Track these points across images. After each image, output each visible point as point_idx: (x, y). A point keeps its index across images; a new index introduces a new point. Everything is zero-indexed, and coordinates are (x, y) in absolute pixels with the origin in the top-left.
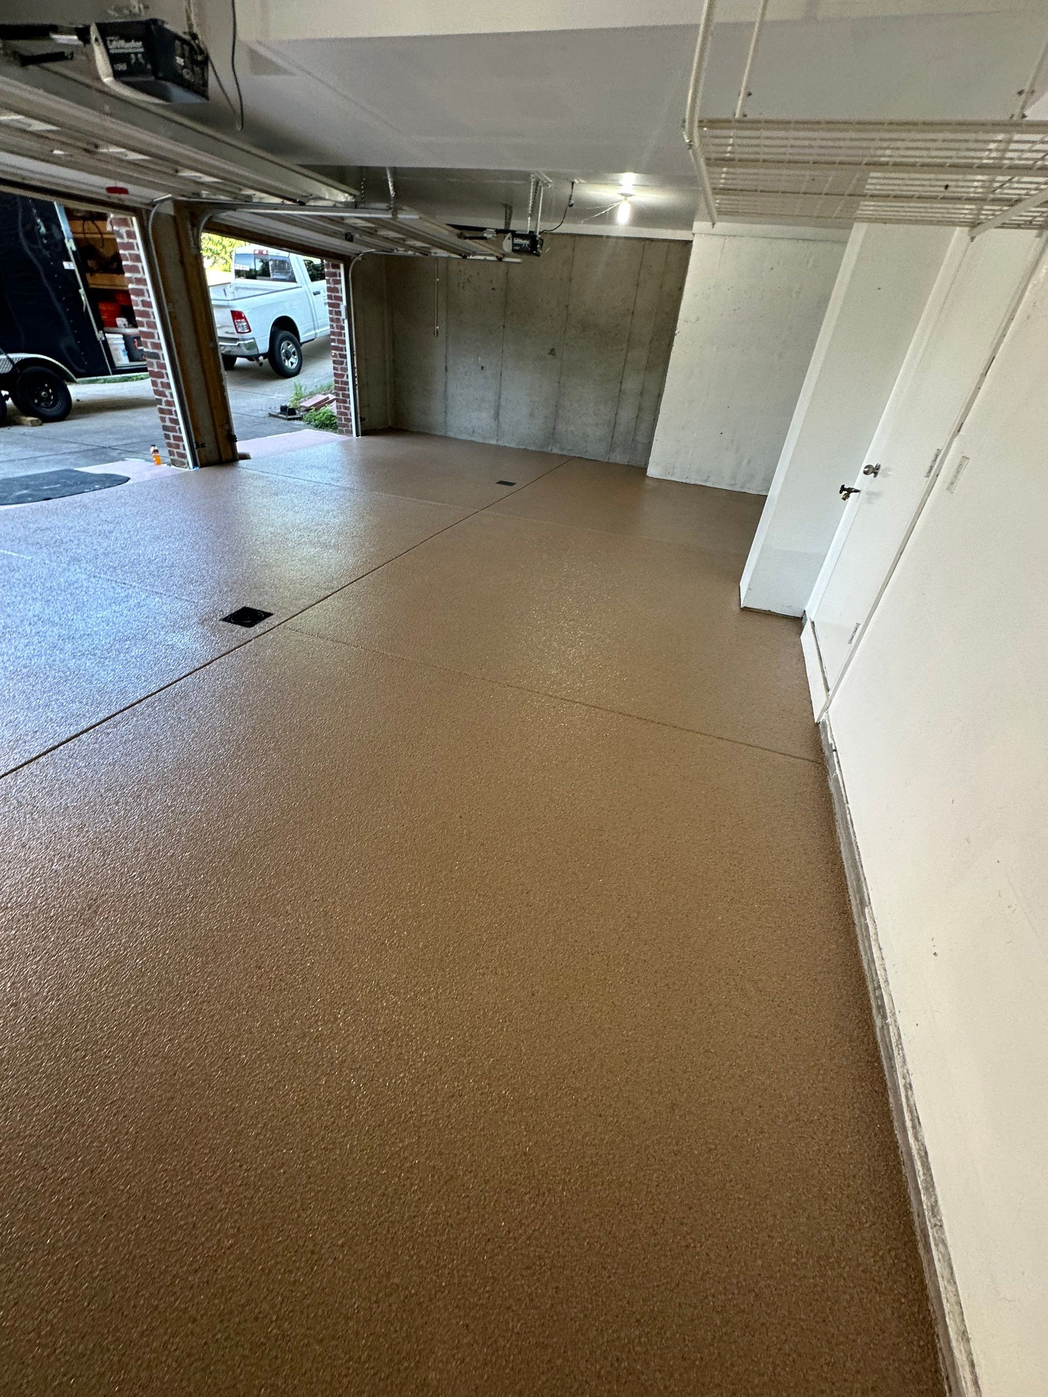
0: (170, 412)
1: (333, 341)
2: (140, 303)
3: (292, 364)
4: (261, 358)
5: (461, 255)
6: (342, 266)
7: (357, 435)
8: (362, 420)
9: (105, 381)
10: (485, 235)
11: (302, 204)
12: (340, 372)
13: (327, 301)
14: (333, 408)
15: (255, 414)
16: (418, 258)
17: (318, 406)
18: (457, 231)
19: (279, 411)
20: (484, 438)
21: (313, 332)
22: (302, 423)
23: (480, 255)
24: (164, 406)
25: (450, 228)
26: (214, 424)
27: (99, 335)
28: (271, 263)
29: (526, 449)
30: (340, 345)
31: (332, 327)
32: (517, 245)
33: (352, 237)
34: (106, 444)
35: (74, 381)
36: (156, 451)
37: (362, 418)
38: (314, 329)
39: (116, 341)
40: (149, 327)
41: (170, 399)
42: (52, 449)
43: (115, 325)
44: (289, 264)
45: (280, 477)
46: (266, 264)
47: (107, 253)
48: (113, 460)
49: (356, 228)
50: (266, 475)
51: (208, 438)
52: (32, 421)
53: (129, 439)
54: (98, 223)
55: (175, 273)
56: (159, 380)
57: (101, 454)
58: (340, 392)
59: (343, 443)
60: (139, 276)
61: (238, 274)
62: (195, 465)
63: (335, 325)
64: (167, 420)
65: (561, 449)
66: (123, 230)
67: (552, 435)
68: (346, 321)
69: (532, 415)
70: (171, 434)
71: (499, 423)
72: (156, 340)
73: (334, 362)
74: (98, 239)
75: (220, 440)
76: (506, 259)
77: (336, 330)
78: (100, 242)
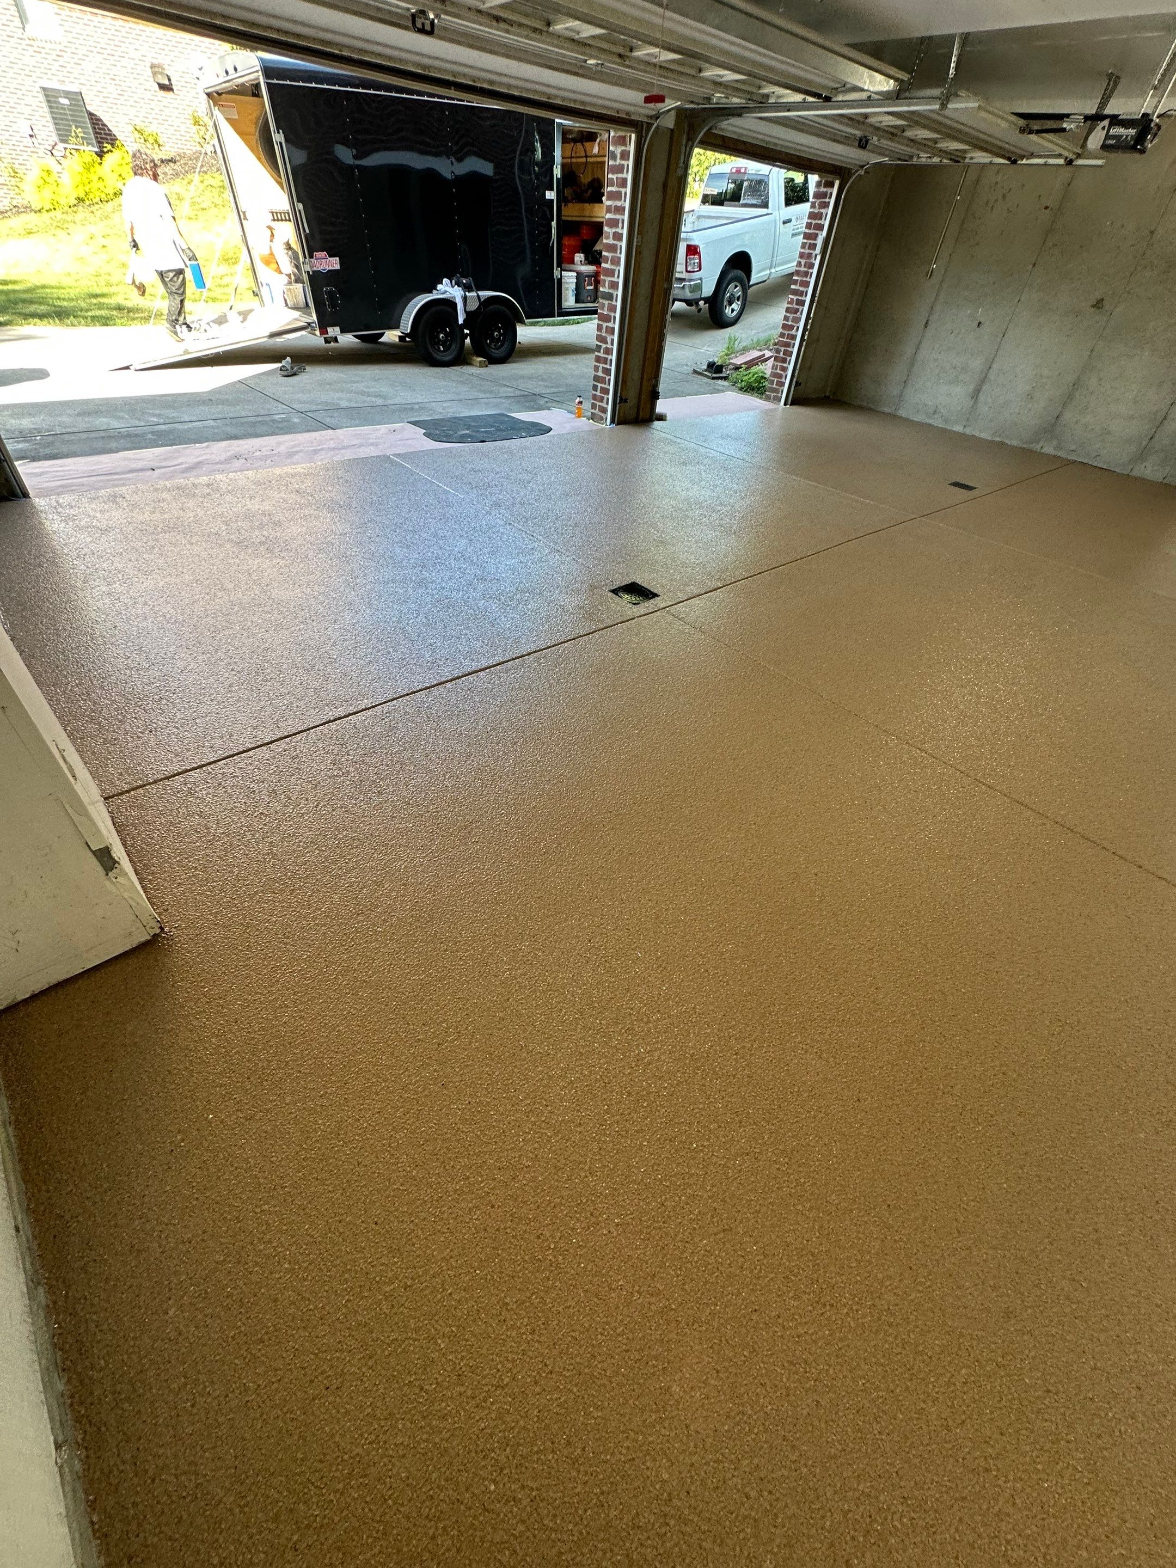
0: (605, 361)
1: (795, 282)
2: (611, 236)
3: (733, 310)
4: (701, 303)
5: (1009, 159)
6: (837, 183)
7: (785, 404)
9: (546, 324)
10: (1065, 125)
11: (827, 99)
12: (790, 323)
13: (804, 230)
14: (767, 369)
15: (679, 370)
16: (945, 166)
17: (751, 364)
18: (1022, 122)
19: (705, 367)
20: (946, 421)
21: (768, 272)
22: (726, 383)
23: (1040, 157)
24: (601, 354)
25: (1014, 118)
26: (642, 378)
27: (556, 273)
28: (745, 184)
29: (1002, 443)
30: (801, 289)
31: (799, 264)
32: (1114, 137)
33: (867, 142)
34: (537, 391)
35: (523, 323)
36: (580, 403)
37: (797, 383)
38: (771, 268)
39: (569, 279)
40: (612, 263)
41: (609, 346)
42: (491, 392)
43: (572, 262)
44: (767, 184)
45: (692, 445)
46: (739, 186)
47: (585, 179)
48: (540, 408)
49: (878, 129)
50: (679, 441)
51: (632, 394)
52: (480, 362)
53: (557, 387)
54: (587, 144)
55: (655, 197)
56: (605, 325)
57: (532, 401)
58: (783, 349)
59: (767, 413)
60: (619, 204)
61: (706, 199)
62: (612, 421)
63: (803, 262)
64: (600, 369)
65: (1058, 448)
66: (618, 150)
67: (1051, 428)
68: (819, 258)
69: (1030, 396)
70: (599, 385)
71: (976, 402)
72: (615, 279)
73: (788, 310)
74: (583, 163)
75: (643, 396)
76: (1080, 162)
77: (802, 269)
78: (583, 167)
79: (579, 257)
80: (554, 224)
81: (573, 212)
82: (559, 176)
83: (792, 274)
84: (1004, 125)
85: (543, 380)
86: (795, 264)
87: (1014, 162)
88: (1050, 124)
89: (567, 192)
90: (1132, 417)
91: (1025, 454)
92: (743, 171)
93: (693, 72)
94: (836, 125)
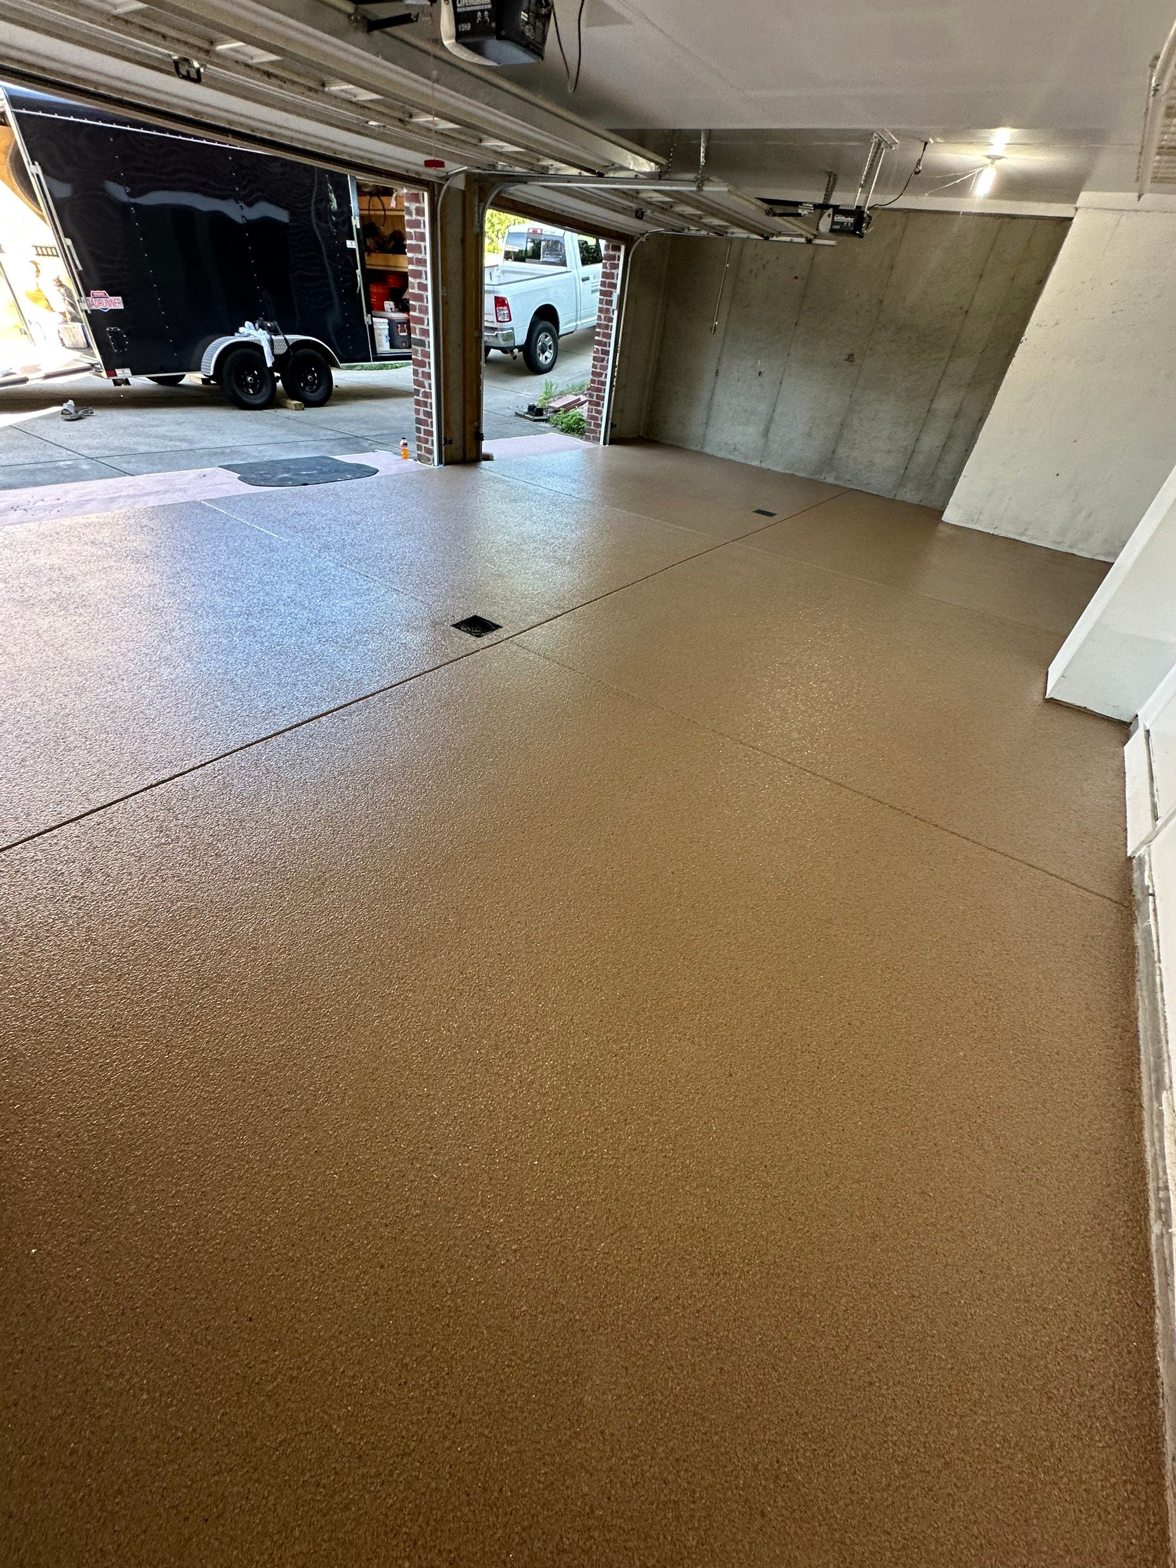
0: (425, 404)
1: (598, 334)
2: (416, 286)
3: (546, 358)
4: (516, 351)
5: (762, 236)
6: (623, 248)
7: (604, 444)
9: (363, 368)
10: (800, 211)
11: (600, 175)
12: (598, 371)
13: (599, 287)
14: (583, 411)
15: (503, 413)
16: (711, 239)
17: (568, 407)
18: (766, 206)
19: (526, 410)
20: (746, 457)
21: (574, 324)
22: (547, 425)
23: (786, 235)
24: (420, 398)
25: (759, 203)
26: (464, 420)
27: (367, 319)
28: (543, 244)
29: (793, 475)
30: (604, 340)
31: (599, 317)
32: (837, 223)
33: (642, 214)
34: (359, 433)
35: (337, 367)
36: (405, 444)
37: (612, 425)
38: (576, 320)
39: (381, 326)
40: (421, 312)
41: (427, 390)
42: (311, 435)
43: (383, 309)
44: (562, 245)
45: (520, 483)
46: (537, 245)
47: (386, 231)
48: (364, 450)
49: (650, 203)
50: (507, 479)
51: (456, 435)
52: (295, 405)
53: (380, 429)
54: (384, 199)
55: (454, 253)
56: (420, 370)
57: (355, 443)
58: (595, 394)
59: (589, 451)
60: (420, 256)
61: (508, 255)
62: (440, 462)
63: (603, 316)
64: (421, 412)
65: (837, 478)
66: (413, 206)
67: (829, 460)
68: (616, 313)
69: (809, 435)
70: (423, 427)
71: (767, 441)
72: (425, 327)
73: (595, 359)
74: (381, 216)
75: (468, 437)
76: (817, 241)
77: (603, 322)
78: (382, 220)
79: (389, 305)
80: (358, 272)
81: (377, 261)
82: (359, 227)
83: (594, 327)
84: (753, 207)
85: (365, 422)
86: (596, 318)
87: (767, 238)
88: (791, 209)
89: (370, 242)
90: (889, 451)
91: (812, 484)
92: (539, 231)
93: (474, 141)
94: (615, 199)
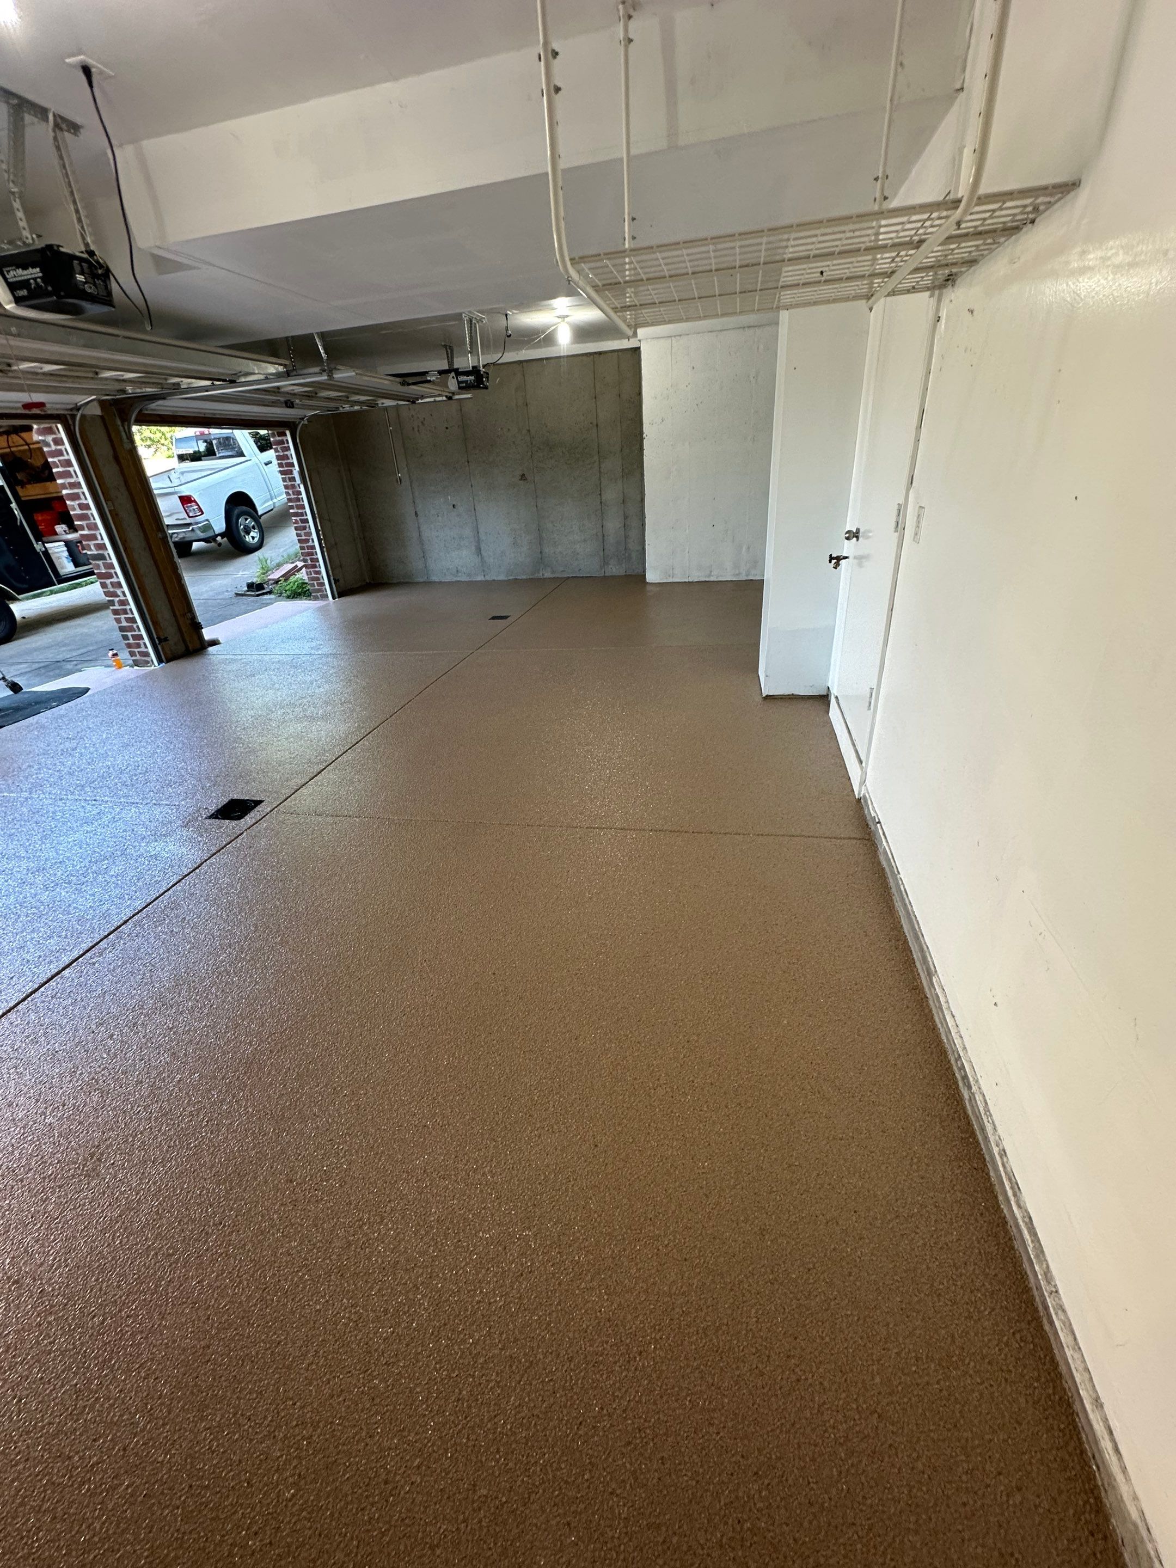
0: (125, 612)
1: (292, 508)
3: (252, 538)
4: (219, 538)
5: (409, 401)
6: (288, 433)
7: (334, 598)
8: (336, 581)
9: (52, 593)
10: (429, 378)
11: (233, 381)
12: (304, 538)
14: (303, 575)
15: (220, 597)
16: (366, 411)
17: (287, 576)
18: (400, 379)
19: (246, 588)
20: (469, 576)
22: (272, 596)
23: (430, 397)
24: (117, 607)
25: (392, 378)
26: (175, 615)
27: (38, 547)
28: (214, 442)
30: (302, 510)
31: (289, 493)
32: (463, 381)
33: (292, 403)
34: (60, 657)
35: (15, 599)
36: (115, 655)
38: (272, 499)
40: (89, 529)
41: (123, 598)
43: (54, 534)
44: (235, 440)
45: (255, 657)
46: (209, 445)
47: (36, 462)
48: (68, 673)
50: (240, 657)
51: (170, 631)
53: (85, 647)
54: (24, 435)
56: (109, 581)
57: (56, 669)
58: (308, 558)
61: (183, 458)
62: (160, 661)
63: (293, 491)
65: (553, 572)
66: (48, 438)
67: (540, 560)
68: (302, 486)
69: (515, 544)
70: (130, 634)
71: (484, 557)
72: (100, 542)
73: (297, 529)
74: (25, 450)
75: (184, 631)
76: (454, 397)
77: (293, 496)
78: (28, 453)
79: (60, 529)
80: (14, 505)
81: (32, 492)
84: (386, 382)
85: (64, 645)
88: (418, 379)
90: (583, 541)
91: (535, 582)
92: (206, 435)
94: (260, 396)
